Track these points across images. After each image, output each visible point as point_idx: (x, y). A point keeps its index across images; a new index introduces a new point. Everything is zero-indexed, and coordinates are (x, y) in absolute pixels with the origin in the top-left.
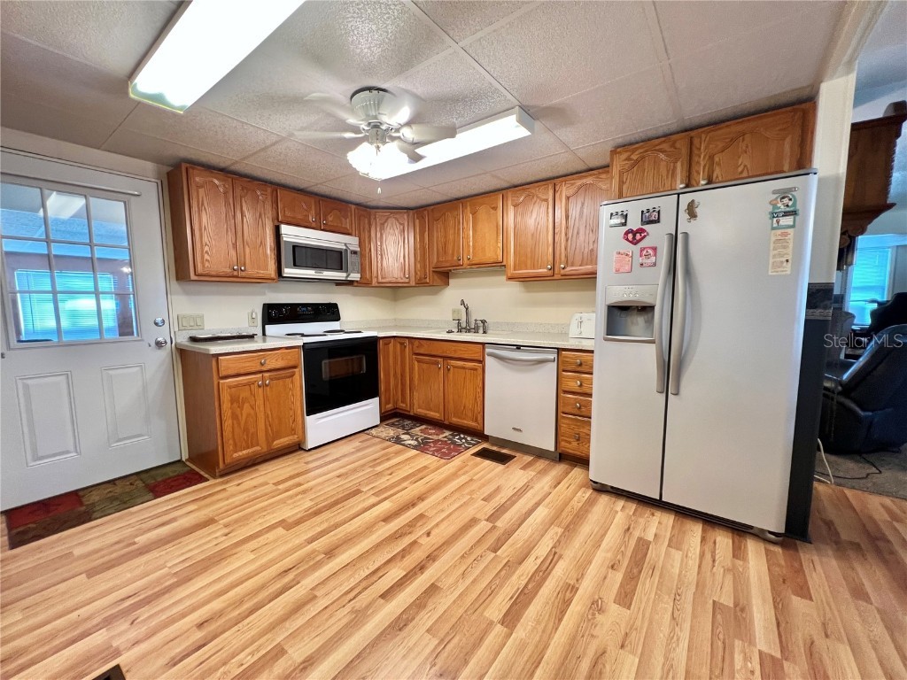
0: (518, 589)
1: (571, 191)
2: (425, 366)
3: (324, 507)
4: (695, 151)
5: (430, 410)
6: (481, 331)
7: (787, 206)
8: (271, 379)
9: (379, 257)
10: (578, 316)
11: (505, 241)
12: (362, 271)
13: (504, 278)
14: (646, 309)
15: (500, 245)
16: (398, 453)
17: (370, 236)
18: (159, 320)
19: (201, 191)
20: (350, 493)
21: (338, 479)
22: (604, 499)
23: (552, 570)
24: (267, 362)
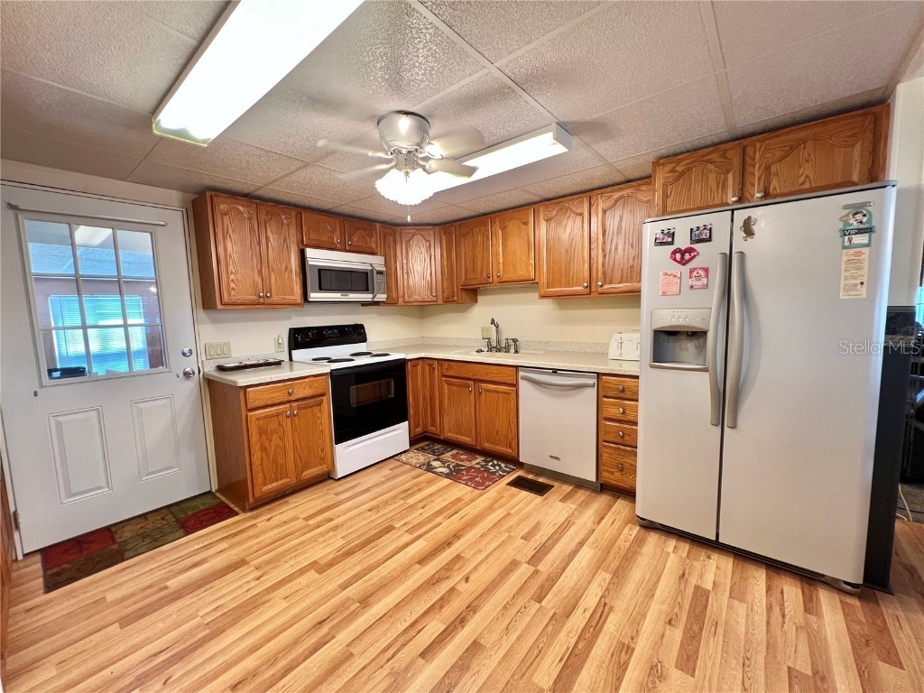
0: (568, 649)
1: (608, 205)
2: (455, 388)
3: (357, 546)
4: (748, 160)
5: (462, 434)
6: (512, 350)
7: (861, 222)
8: (299, 409)
9: (406, 275)
10: (617, 336)
11: (537, 257)
12: (388, 291)
13: (536, 295)
14: (697, 335)
15: (532, 261)
16: (430, 482)
17: (396, 254)
18: (186, 350)
19: (226, 219)
20: (382, 531)
21: (370, 513)
22: (653, 538)
23: (603, 625)
24: (295, 391)
